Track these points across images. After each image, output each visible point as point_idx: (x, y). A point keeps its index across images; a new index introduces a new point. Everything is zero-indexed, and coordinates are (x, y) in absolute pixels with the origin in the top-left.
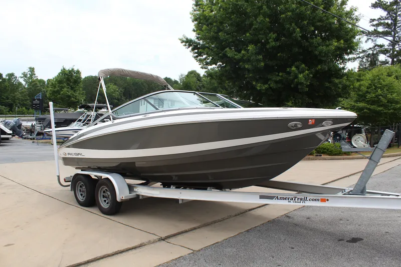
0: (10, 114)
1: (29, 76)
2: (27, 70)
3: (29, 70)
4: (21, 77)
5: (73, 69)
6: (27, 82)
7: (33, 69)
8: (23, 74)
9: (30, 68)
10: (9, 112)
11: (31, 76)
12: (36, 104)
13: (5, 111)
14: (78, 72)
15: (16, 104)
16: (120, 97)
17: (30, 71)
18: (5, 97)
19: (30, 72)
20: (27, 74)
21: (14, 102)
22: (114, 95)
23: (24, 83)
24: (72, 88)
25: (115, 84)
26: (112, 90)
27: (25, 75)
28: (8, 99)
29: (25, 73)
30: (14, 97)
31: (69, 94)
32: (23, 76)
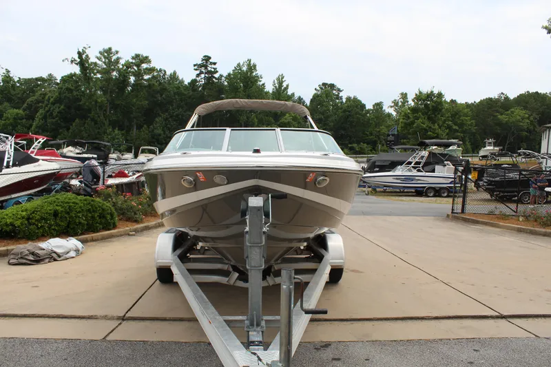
0: (373, 153)
1: (400, 104)
2: (397, 97)
3: (400, 96)
4: (391, 107)
5: (432, 92)
6: (397, 112)
7: (406, 94)
8: (393, 102)
9: (402, 94)
10: (371, 151)
11: (403, 103)
12: (390, 141)
13: (367, 150)
14: (440, 95)
15: (381, 141)
16: (532, 128)
17: (402, 98)
18: (368, 133)
19: (402, 100)
20: (398, 102)
21: (379, 139)
22: (521, 124)
23: (394, 114)
24: (429, 119)
25: (525, 108)
26: (518, 118)
27: (396, 103)
28: (371, 134)
29: (395, 100)
30: (379, 131)
31: (425, 126)
32: (393, 104)
